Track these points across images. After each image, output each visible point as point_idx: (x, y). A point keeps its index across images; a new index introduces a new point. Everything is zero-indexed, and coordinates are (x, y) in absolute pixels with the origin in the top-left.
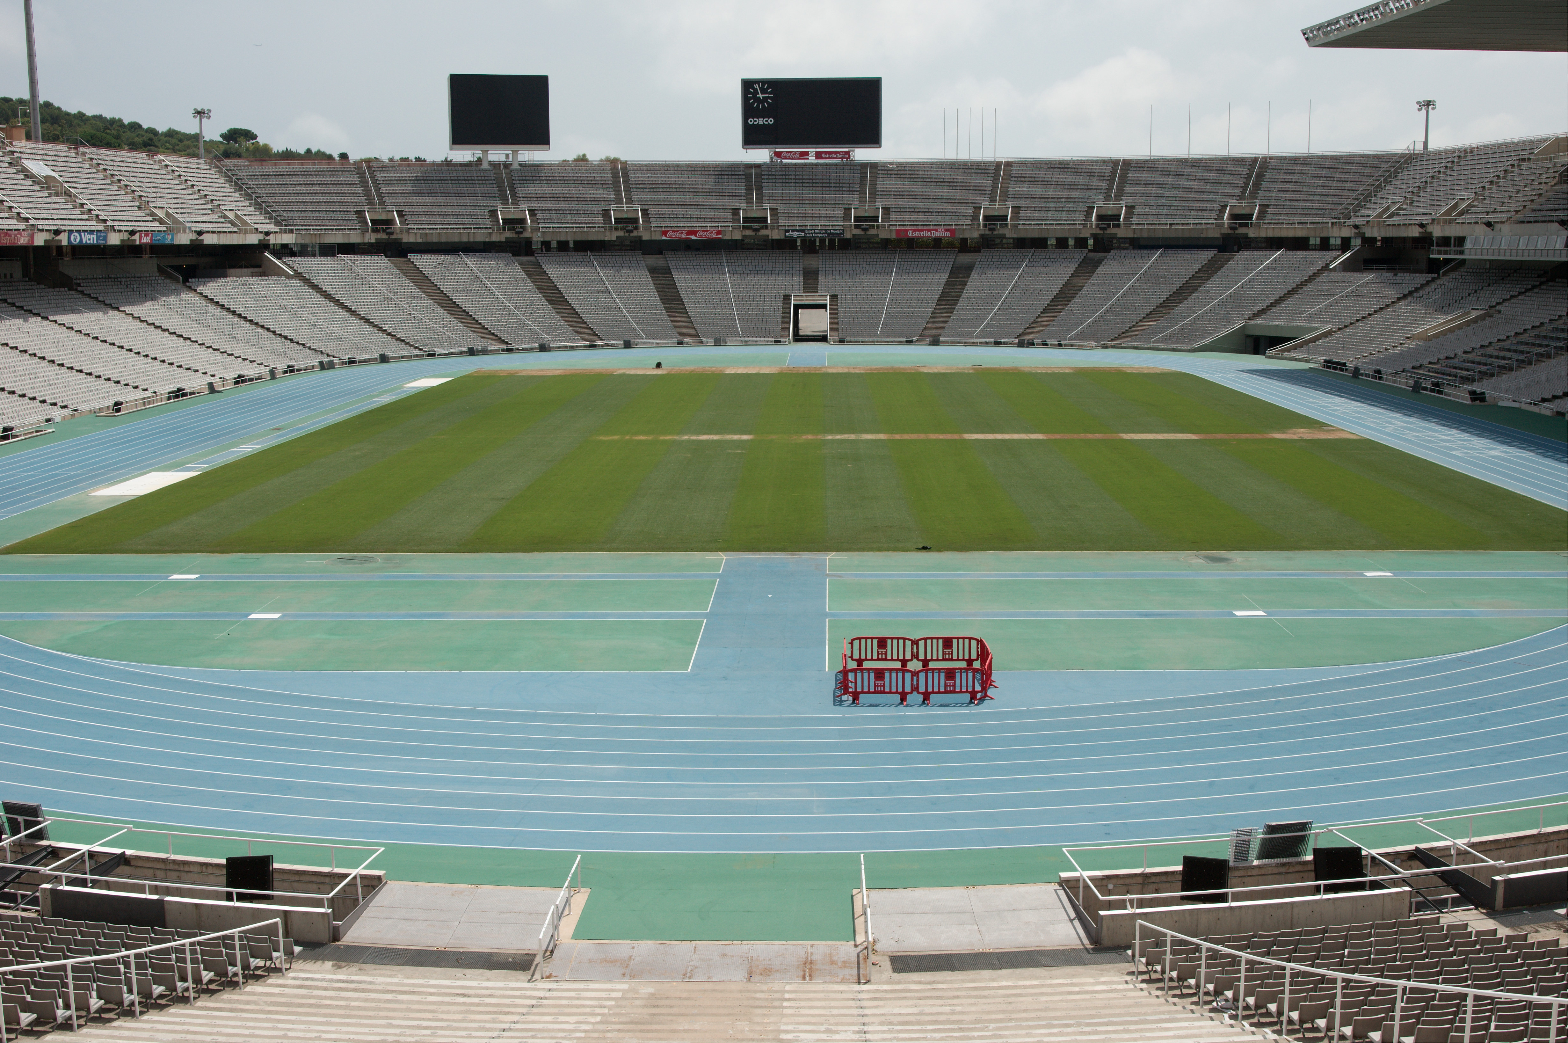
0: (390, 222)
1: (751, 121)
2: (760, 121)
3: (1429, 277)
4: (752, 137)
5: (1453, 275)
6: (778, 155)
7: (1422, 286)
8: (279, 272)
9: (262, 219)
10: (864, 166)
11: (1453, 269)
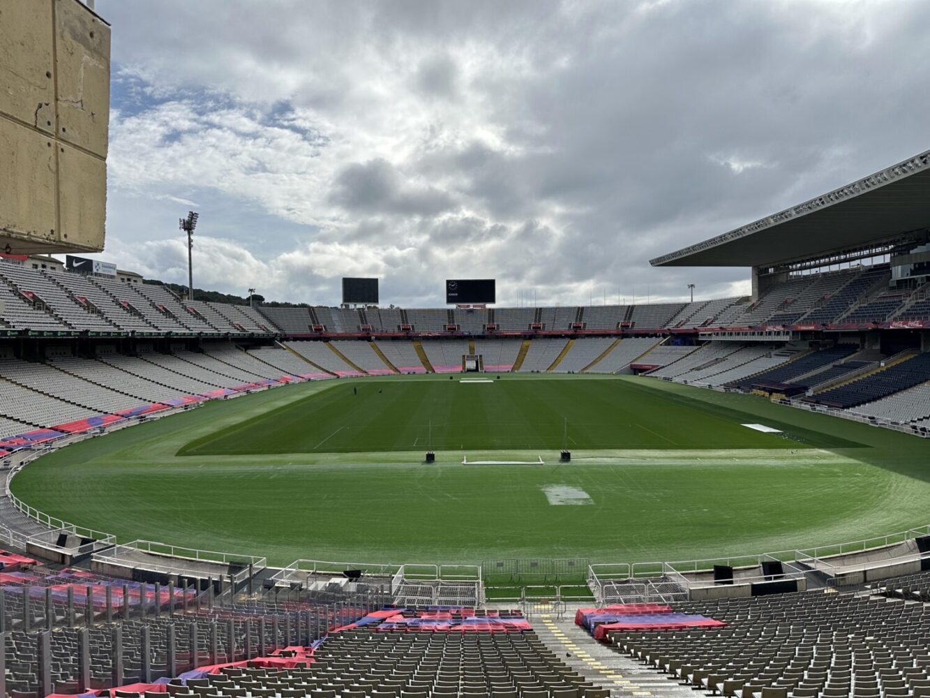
0: (322, 329)
1: (449, 295)
2: (453, 295)
3: (698, 347)
4: (450, 300)
5: (707, 346)
6: (459, 306)
7: (696, 350)
8: (280, 347)
9: (273, 328)
10: (490, 310)
11: (707, 344)
